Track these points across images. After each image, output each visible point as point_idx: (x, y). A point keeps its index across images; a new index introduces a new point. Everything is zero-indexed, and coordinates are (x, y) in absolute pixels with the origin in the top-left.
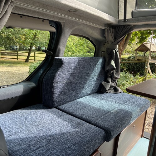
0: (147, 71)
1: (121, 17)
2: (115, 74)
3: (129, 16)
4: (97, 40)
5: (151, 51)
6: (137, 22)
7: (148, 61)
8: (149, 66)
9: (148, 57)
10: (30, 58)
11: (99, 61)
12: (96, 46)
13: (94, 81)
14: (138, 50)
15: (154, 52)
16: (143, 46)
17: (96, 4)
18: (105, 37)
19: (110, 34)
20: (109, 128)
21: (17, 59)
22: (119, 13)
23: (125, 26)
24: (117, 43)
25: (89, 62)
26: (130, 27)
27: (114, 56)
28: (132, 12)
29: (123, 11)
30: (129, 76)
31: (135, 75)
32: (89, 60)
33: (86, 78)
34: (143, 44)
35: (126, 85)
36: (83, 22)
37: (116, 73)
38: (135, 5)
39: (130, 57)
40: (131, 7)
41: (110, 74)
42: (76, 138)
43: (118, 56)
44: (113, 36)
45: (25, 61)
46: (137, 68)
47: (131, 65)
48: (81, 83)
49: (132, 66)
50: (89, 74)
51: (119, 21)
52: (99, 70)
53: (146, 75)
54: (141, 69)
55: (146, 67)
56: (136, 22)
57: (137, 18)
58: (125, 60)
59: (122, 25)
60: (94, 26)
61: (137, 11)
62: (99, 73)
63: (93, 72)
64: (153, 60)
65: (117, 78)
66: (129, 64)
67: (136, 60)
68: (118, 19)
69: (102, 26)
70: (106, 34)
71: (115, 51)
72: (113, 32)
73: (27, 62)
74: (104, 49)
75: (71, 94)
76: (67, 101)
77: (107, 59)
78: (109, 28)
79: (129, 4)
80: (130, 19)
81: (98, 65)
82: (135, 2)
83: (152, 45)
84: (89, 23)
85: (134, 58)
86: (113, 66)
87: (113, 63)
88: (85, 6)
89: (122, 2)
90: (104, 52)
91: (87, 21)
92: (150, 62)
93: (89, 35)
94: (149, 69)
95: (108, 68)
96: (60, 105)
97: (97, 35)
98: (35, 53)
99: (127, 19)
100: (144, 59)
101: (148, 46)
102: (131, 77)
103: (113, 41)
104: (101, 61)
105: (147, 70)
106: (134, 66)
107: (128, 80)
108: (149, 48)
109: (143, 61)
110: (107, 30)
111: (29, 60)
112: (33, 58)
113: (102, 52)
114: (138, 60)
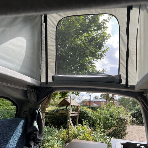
0: (69, 125)
1: (43, 80)
3: (50, 80)
4: (18, 100)
5: (71, 106)
6: (58, 85)
7: (69, 115)
8: (71, 119)
9: (69, 111)
11: (20, 123)
12: (18, 106)
14: (61, 104)
15: (73, 106)
16: (64, 100)
17: (19, 68)
18: (27, 97)
19: (32, 95)
22: (42, 76)
23: (46, 88)
24: (40, 103)
25: (7, 126)
26: (52, 89)
27: (37, 116)
28: (53, 77)
29: (45, 75)
30: (54, 131)
31: (59, 128)
32: (7, 124)
34: (64, 99)
35: (51, 141)
36: (3, 84)
37: (39, 134)
38: (55, 71)
39: (54, 111)
40: (52, 72)
41: (32, 137)
44: (35, 97)
46: (61, 121)
47: (55, 118)
49: (56, 120)
50: (6, 140)
51: (42, 83)
52: (20, 134)
53: (69, 128)
54: (64, 122)
55: (68, 121)
56: (56, 85)
57: (57, 82)
58: (50, 114)
59: (44, 87)
60: (16, 87)
61: (56, 76)
63: (12, 137)
64: (74, 113)
65: (40, 140)
66: (53, 117)
67: (59, 114)
68: (41, 81)
69: (24, 87)
70: (29, 95)
71: (38, 111)
72: (36, 93)
74: (26, 108)
77: (29, 120)
78: (32, 89)
79: (50, 70)
80: (51, 82)
81: (19, 128)
82: (55, 69)
83: (71, 100)
84: (9, 85)
85: (57, 111)
86: (35, 127)
87: (36, 124)
88: (6, 70)
89: (44, 67)
90: (26, 112)
91: (8, 83)
92: (71, 115)
93: (10, 96)
94: (71, 122)
95: (30, 130)
97: (18, 95)
99: (49, 82)
100: (66, 113)
101: (69, 101)
102: (55, 131)
103: (36, 101)
104: (22, 122)
105: (69, 123)
106: (58, 119)
107: (52, 135)
108: (70, 103)
109: (65, 114)
110: (29, 91)
113: (25, 111)
114: (61, 114)
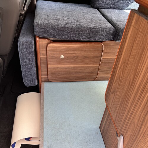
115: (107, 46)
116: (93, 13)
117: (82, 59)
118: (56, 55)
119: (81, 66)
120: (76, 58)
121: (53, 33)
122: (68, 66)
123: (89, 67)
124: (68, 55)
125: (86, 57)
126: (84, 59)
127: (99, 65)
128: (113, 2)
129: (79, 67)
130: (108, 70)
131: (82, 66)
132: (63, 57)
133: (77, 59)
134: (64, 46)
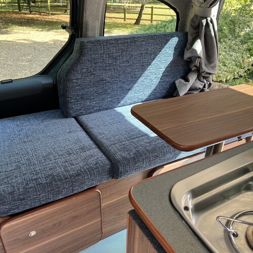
2: (206, 65)
10: (143, 17)
13: (156, 77)
20: (119, 162)
21: (125, 19)
25: (142, 45)
27: (203, 31)
32: (143, 41)
33: (137, 73)
42: (58, 168)
43: (210, 31)
45: (135, 24)
48: (123, 82)
50: (143, 66)
62: (170, 63)
63: (154, 62)
73: (138, 24)
75: (103, 100)
76: (95, 109)
81: (167, 49)
96: (82, 114)
98: (152, 8)
104: (175, 41)
111: (141, 21)
112: (149, 17)
115: (106, 188)
116: (70, 132)
117: (70, 222)
118: (20, 237)
119: (71, 231)
120: (59, 225)
121: (6, 209)
122: (47, 242)
123: (85, 227)
124: (43, 227)
125: (75, 217)
126: (72, 221)
127: (100, 219)
128: (96, 103)
129: (68, 235)
130: (117, 217)
131: (73, 231)
132: (33, 233)
133: (61, 226)
134: (31, 219)
